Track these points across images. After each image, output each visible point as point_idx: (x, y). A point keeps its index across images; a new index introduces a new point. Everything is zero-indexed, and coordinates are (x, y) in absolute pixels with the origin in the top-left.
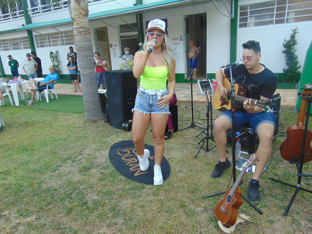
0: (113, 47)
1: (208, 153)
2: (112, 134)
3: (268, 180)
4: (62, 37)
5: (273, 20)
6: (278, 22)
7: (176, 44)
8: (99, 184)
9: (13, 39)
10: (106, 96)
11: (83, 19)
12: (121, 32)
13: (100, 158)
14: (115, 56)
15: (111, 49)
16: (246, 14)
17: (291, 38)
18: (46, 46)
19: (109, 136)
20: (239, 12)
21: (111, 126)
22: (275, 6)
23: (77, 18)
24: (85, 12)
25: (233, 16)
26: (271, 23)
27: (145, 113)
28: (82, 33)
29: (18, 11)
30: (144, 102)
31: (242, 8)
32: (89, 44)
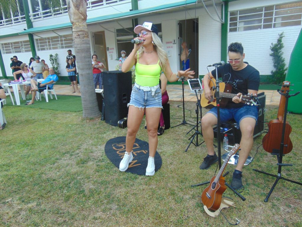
0: (110, 51)
1: (198, 147)
2: (108, 131)
3: (252, 171)
4: (61, 41)
5: (261, 25)
6: (266, 27)
7: (170, 47)
8: (95, 175)
9: (15, 43)
10: (103, 95)
11: (82, 23)
12: (118, 36)
13: (96, 152)
14: (112, 59)
15: (108, 52)
16: (235, 19)
17: (278, 42)
18: (46, 49)
19: (105, 133)
20: (229, 17)
21: (107, 123)
22: (263, 12)
23: (77, 22)
24: (84, 17)
25: (224, 21)
26: (259, 28)
27: (140, 107)
28: (81, 36)
29: (20, 16)
30: (140, 98)
31: (232, 14)
32: (87, 46)
